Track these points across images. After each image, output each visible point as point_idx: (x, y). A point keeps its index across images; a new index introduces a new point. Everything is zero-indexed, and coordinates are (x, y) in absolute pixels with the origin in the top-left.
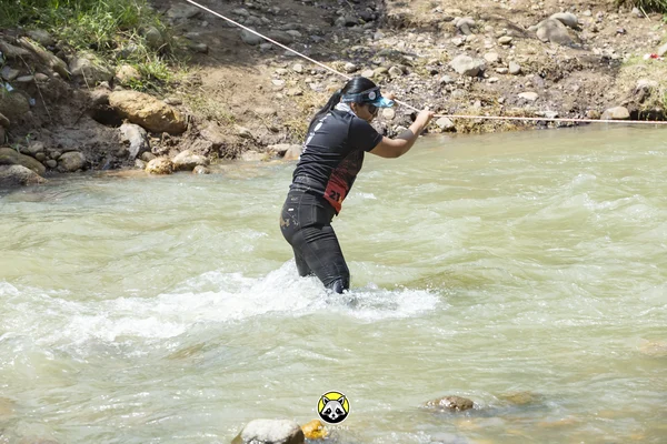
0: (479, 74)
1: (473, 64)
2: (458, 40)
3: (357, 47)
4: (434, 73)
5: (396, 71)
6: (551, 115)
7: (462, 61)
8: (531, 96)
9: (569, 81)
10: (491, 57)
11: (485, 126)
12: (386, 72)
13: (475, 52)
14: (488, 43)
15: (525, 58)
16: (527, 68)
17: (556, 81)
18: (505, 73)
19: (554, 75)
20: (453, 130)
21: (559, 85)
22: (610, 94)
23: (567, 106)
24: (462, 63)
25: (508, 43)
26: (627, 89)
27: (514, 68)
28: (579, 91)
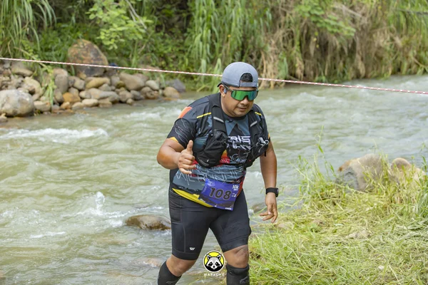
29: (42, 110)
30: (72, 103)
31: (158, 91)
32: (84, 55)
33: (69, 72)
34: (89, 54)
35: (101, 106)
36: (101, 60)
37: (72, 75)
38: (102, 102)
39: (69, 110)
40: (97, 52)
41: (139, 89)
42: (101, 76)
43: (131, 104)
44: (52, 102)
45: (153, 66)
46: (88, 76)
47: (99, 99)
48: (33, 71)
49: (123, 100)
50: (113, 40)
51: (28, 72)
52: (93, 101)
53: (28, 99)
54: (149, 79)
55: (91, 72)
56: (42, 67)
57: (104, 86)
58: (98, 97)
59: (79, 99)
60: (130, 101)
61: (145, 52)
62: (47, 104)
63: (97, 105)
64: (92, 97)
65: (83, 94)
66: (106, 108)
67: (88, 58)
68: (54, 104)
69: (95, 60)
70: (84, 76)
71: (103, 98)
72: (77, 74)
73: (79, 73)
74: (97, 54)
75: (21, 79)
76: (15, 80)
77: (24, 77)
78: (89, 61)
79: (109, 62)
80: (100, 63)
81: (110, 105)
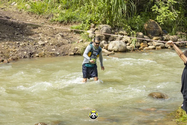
0: (44, 45)
1: (42, 43)
2: (40, 38)
3: (19, 39)
4: (35, 45)
5: (27, 44)
6: (58, 54)
7: (40, 42)
8: (54, 50)
9: (62, 47)
10: (46, 42)
11: (45, 56)
12: (25, 44)
13: (43, 41)
14: (45, 39)
15: (53, 42)
16: (53, 44)
17: (59, 47)
18: (49, 45)
19: (59, 46)
20: (38, 56)
21: (60, 47)
22: (70, 50)
23: (61, 52)
24: (40, 43)
25: (50, 39)
26: (73, 49)
27: (51, 44)
28: (64, 49)
29: (130, 50)
30: (144, 47)
31: (183, 43)
32: (151, 26)
34: (153, 26)
35: (156, 49)
37: (145, 35)
39: (142, 50)
40: (157, 25)
42: (158, 36)
43: (170, 49)
44: (134, 46)
46: (152, 36)
47: (156, 46)
48: (128, 33)
49: (167, 47)
50: (162, 20)
51: (124, 32)
52: (153, 47)
53: (124, 45)
54: (179, 38)
55: (154, 34)
56: (131, 31)
57: (159, 40)
59: (147, 45)
60: (169, 47)
62: (132, 47)
63: (154, 49)
64: (153, 45)
65: (149, 44)
66: (158, 49)
68: (136, 47)
69: (155, 29)
70: (150, 36)
71: (158, 46)
73: (148, 34)
74: (157, 26)
75: (122, 36)
76: (120, 36)
77: (124, 35)
78: (153, 29)
79: (163, 30)
80: (158, 30)
81: (160, 48)
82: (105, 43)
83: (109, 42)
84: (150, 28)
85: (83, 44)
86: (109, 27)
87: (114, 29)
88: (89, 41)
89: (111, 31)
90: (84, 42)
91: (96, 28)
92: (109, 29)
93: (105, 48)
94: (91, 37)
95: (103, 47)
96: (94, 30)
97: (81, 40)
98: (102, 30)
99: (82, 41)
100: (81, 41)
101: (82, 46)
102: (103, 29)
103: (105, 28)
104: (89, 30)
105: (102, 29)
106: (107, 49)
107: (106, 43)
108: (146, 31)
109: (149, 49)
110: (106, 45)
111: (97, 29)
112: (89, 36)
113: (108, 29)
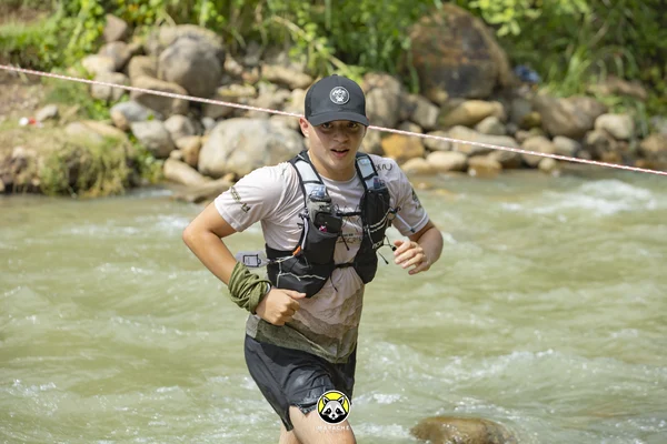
30: (403, 159)
31: (627, 141)
32: (447, 43)
33: (406, 85)
34: (459, 42)
35: (472, 172)
36: (487, 57)
37: (410, 91)
38: (476, 161)
40: (481, 36)
41: (578, 135)
42: (486, 99)
43: (547, 172)
45: (627, 79)
46: (450, 97)
47: (470, 156)
48: (315, 78)
49: (531, 161)
51: (301, 79)
52: (455, 158)
54: (605, 111)
55: (463, 86)
56: (336, 68)
57: (489, 123)
58: (469, 150)
59: (420, 150)
60: (546, 164)
61: (606, 42)
63: (463, 169)
64: (456, 148)
65: (433, 138)
66: (483, 173)
67: (456, 51)
69: (471, 58)
70: (442, 96)
71: (485, 152)
72: (425, 91)
73: (430, 87)
74: (478, 43)
75: (283, 94)
76: (269, 94)
77: (291, 90)
78: (459, 58)
79: (513, 63)
80: (484, 66)
81: (494, 169)
82: (184, 131)
83: (208, 121)
84: (443, 55)
85: (57, 132)
86: (211, 40)
87: (239, 53)
88: (91, 117)
89: (222, 62)
90: (67, 123)
91: (136, 43)
92: (210, 55)
93: (182, 160)
94: (106, 92)
95: (175, 154)
96: (125, 54)
97: (49, 110)
98: (168, 58)
99: (56, 117)
100: (48, 118)
101: (51, 146)
102: (176, 52)
103: (187, 47)
104: (94, 52)
105: (167, 52)
106: (195, 166)
107: (191, 129)
108: (421, 70)
109: (433, 172)
110: (188, 143)
111: (142, 52)
112: (95, 89)
113: (200, 54)
